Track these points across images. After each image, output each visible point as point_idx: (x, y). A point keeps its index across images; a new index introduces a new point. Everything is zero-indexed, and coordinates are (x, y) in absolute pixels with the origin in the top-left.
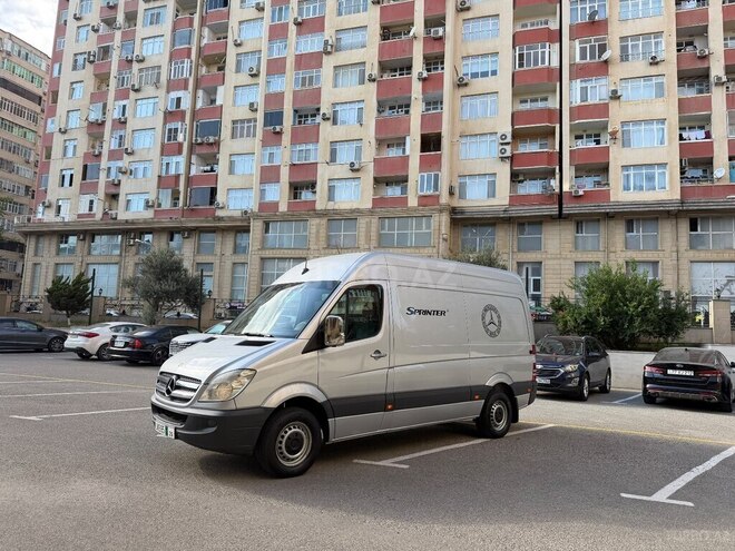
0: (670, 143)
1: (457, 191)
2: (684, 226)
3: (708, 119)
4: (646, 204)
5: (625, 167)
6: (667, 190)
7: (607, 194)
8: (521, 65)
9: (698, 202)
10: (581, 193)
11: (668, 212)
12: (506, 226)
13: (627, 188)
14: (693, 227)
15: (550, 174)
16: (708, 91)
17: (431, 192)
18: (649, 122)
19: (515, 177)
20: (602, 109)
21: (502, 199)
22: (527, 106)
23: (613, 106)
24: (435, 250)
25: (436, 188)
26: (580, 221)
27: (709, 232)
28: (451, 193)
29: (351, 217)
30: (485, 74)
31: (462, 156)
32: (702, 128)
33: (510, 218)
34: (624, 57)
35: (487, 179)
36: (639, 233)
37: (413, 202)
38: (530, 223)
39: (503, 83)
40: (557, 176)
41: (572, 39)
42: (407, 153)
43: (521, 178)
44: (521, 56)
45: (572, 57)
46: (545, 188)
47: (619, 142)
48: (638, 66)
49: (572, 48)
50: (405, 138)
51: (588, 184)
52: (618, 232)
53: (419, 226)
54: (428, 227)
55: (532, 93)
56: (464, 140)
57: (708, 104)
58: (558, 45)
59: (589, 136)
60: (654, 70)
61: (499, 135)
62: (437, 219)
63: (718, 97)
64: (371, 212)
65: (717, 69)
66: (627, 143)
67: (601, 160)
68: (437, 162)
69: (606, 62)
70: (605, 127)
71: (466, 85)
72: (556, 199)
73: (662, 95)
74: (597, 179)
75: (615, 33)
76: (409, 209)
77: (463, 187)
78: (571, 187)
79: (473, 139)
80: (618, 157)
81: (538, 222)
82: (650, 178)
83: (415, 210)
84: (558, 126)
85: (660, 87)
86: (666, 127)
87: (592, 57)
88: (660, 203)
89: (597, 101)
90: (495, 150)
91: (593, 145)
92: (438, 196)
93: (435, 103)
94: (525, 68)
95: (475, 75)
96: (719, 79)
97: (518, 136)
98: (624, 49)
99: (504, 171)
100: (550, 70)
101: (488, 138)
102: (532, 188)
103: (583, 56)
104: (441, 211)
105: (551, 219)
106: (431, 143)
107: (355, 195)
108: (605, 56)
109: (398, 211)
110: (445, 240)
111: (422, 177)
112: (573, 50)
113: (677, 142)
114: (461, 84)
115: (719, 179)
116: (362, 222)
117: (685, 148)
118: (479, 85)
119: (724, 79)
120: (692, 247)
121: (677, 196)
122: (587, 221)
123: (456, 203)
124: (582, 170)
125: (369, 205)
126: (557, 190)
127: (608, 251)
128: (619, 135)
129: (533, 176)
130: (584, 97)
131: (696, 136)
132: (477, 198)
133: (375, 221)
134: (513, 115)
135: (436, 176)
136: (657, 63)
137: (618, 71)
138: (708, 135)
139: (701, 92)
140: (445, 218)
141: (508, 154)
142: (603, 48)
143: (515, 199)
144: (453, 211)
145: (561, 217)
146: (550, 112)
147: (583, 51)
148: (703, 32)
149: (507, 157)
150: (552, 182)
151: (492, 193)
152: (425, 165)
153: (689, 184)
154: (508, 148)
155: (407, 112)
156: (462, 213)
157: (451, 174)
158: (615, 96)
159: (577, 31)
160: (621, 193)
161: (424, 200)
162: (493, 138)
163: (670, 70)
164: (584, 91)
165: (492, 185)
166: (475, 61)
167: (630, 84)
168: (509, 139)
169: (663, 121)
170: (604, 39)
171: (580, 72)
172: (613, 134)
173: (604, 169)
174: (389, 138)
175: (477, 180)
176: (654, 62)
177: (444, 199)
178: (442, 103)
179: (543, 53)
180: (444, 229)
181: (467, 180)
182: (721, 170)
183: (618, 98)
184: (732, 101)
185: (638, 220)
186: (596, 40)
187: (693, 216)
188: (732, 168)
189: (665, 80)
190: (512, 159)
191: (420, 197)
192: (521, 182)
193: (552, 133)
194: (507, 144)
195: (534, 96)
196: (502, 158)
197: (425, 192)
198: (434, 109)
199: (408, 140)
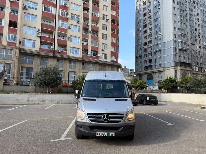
0: (80, 44)
1: (22, 42)
2: (82, 64)
3: (87, 40)
4: (75, 57)
5: (71, 47)
6: (79, 55)
7: (66, 53)
8: (45, 10)
9: (85, 59)
10: (60, 51)
11: (79, 60)
13: (71, 53)
14: (83, 65)
15: (52, 44)
16: (88, 33)
17: (13, 41)
18: (76, 37)
19: (41, 43)
20: (66, 30)
21: (37, 48)
22: (45, 23)
23: (69, 30)
24: (13, 62)
25: (14, 40)
26: (58, 59)
27: (85, 66)
28: (20, 43)
30: (33, 8)
31: (24, 32)
33: (39, 55)
34: (72, 19)
35: (33, 41)
36: (72, 64)
37: (4, 43)
38: (44, 57)
39: (39, 13)
40: (53, 45)
41: (59, 8)
42: (3, 25)
43: (42, 43)
44: (45, 7)
45: (59, 14)
46: (49, 48)
47: (69, 40)
48: (74, 22)
49: (59, 11)
50: (2, 19)
52: (68, 63)
53: (7, 52)
54: (11, 53)
55: (47, 19)
56: (25, 27)
57: (88, 37)
58: (55, 8)
59: (61, 36)
60: (78, 25)
61: (37, 29)
62: (15, 51)
63: (90, 35)
65: (90, 29)
66: (71, 41)
67: (65, 44)
68: (15, 32)
69: (67, 18)
70: (66, 35)
71: (27, 9)
72: (53, 52)
73: (79, 31)
74: (63, 48)
75: (70, 12)
76: (3, 45)
77: (24, 42)
78: (57, 49)
79: (28, 28)
80: (69, 44)
81: (47, 57)
82: (76, 51)
83: (5, 46)
84: (54, 31)
85: (79, 29)
86: (80, 39)
87: (64, 16)
88: (77, 58)
89: (65, 28)
90: (36, 33)
91: (63, 39)
92: (15, 43)
93: (14, 11)
94: (46, 11)
95: (30, 7)
96: (90, 32)
97: (43, 31)
98: (72, 17)
99: (38, 41)
100: (53, 15)
101: (34, 29)
102: (45, 47)
103: (62, 15)
104: (16, 49)
105: (51, 57)
106: (13, 24)
110: (17, 59)
111: (9, 36)
113: (82, 44)
114: (25, 8)
115: (89, 54)
117: (83, 45)
118: (31, 11)
119: (91, 32)
120: (83, 69)
121: (81, 57)
122: (60, 59)
123: (21, 47)
124: (60, 45)
126: (53, 49)
127: (65, 68)
128: (70, 39)
129: (46, 44)
130: (62, 26)
131: (85, 43)
132: (28, 46)
134: (41, 24)
135: (15, 37)
136: (79, 23)
137: (70, 22)
138: (87, 44)
139: (86, 33)
140: (18, 51)
141: (40, 35)
142: (67, 14)
143: (41, 49)
144: (20, 49)
145: (53, 57)
146: (52, 27)
147: (62, 13)
148: (88, 19)
149: (39, 37)
150: (52, 47)
151: (34, 46)
152: (10, 31)
153: (83, 54)
154: (40, 34)
155: (2, 10)
156: (24, 50)
157: (20, 37)
158: (69, 28)
159: (61, 7)
161: (9, 43)
162: (35, 29)
163: (81, 26)
164: (62, 24)
165: (34, 44)
166: (30, 3)
167: (72, 26)
168: (40, 31)
169: (79, 38)
170: (67, 12)
171: (61, 18)
172: (68, 38)
173: (65, 46)
175: (29, 41)
176: (78, 23)
177: (17, 45)
178: (18, 12)
179: (51, 9)
180: (17, 55)
181: (25, 40)
182: (89, 53)
183: (70, 29)
184: (92, 37)
185: (72, 61)
186: (65, 12)
187: (83, 62)
188: (91, 52)
189: (80, 28)
190: (41, 37)
191: (8, 42)
192: (42, 44)
193: (52, 33)
194: (40, 32)
195: (47, 21)
196: (38, 36)
197: (10, 41)
198: (13, 13)
199: (3, 21)
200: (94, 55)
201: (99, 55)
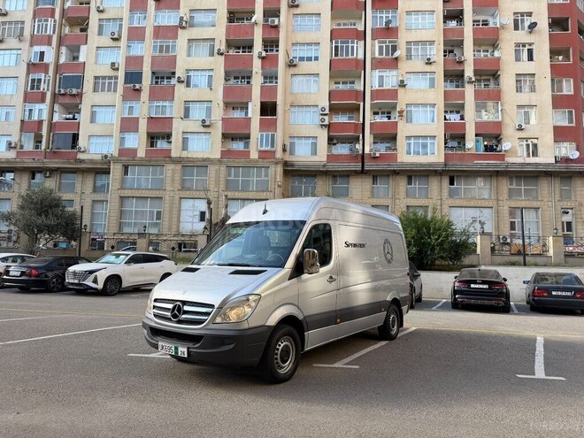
0: (438, 122)
1: (288, 148)
2: (446, 181)
3: (462, 106)
4: (421, 165)
5: (408, 138)
6: (435, 155)
7: (395, 157)
8: (336, 55)
9: (456, 165)
10: (378, 155)
11: (436, 171)
12: (324, 177)
13: (409, 153)
14: (452, 183)
15: (357, 139)
16: (463, 86)
17: (269, 148)
18: (425, 105)
19: (331, 141)
20: (393, 94)
21: (321, 157)
22: (341, 87)
23: (401, 92)
24: (271, 194)
25: (273, 145)
26: (376, 176)
27: (460, 186)
28: (284, 150)
29: (203, 164)
30: (309, 59)
31: (292, 121)
32: (458, 112)
33: (327, 171)
34: (409, 57)
35: (311, 141)
36: (416, 185)
37: (254, 155)
38: (341, 176)
39: (323, 67)
40: (361, 142)
41: (373, 39)
42: (250, 115)
43: (335, 142)
44: (336, 47)
45: (373, 52)
46: (351, 150)
47: (404, 119)
48: (418, 64)
49: (373, 46)
50: (247, 103)
51: (382, 149)
52: (402, 183)
53: (259, 175)
54: (266, 175)
55: (343, 77)
56: (293, 109)
57: (462, 96)
58: (363, 42)
59: (383, 113)
60: (428, 68)
61: (320, 107)
62: (273, 169)
63: (469, 91)
64: (220, 161)
65: (469, 72)
66: (409, 120)
67: (391, 131)
68: (273, 125)
69: (396, 59)
70: (394, 107)
71: (295, 66)
72: (360, 159)
73: (433, 87)
74: (388, 145)
75: (403, 38)
76: (251, 161)
77: (292, 145)
78: (371, 150)
79: (300, 109)
80: (403, 130)
81: (347, 175)
82: (425, 146)
83: (256, 161)
84: (362, 104)
85: (432, 80)
86: (436, 110)
87: (387, 54)
88: (430, 165)
89: (390, 87)
90: (317, 119)
91: (386, 120)
92: (274, 152)
93: (271, 78)
94: (339, 57)
95: (302, 59)
96: (470, 78)
97: (334, 109)
98: (409, 50)
99: (323, 136)
100: (357, 61)
101: (312, 109)
102: (342, 149)
103: (381, 53)
104: (277, 163)
105: (356, 173)
106: (268, 109)
107: (206, 146)
108: (396, 55)
109: (242, 162)
110: (279, 186)
111: (262, 135)
112: (374, 48)
113: (443, 121)
114: (291, 65)
115: (469, 149)
116: (212, 169)
117: (448, 126)
118: (305, 67)
119: (474, 79)
120: (451, 196)
121: (442, 160)
122: (380, 176)
123: (288, 158)
124: (378, 138)
125: (218, 156)
126: (361, 152)
127: (394, 198)
128: (405, 114)
129: (343, 140)
130: (381, 84)
131: (454, 118)
132: (303, 155)
133: (223, 169)
134: (330, 93)
135: (273, 136)
136: (430, 63)
137: (404, 66)
138: (462, 118)
139: (457, 86)
140: (280, 169)
141: (326, 123)
142: (394, 49)
143: (331, 157)
144: (286, 164)
145: (363, 172)
146: (357, 92)
147: (381, 48)
148: (460, 44)
149: (325, 126)
150: (357, 146)
151: (314, 152)
152: (264, 126)
153: (450, 152)
154: (326, 118)
155: (248, 83)
156: (292, 166)
157: (284, 135)
158: (402, 85)
159: (378, 33)
160: (406, 156)
161: (263, 154)
162: (315, 109)
163: (439, 69)
164: (381, 78)
165: (314, 146)
166: (302, 48)
167: (412, 76)
168: (327, 111)
169: (434, 105)
170: (395, 42)
171: (379, 64)
172: (401, 113)
173: (393, 138)
174: (235, 102)
175: (303, 141)
176: (428, 63)
177: (279, 155)
178: (276, 78)
179: (353, 47)
180: (279, 177)
181: (296, 141)
182: (470, 143)
183: (405, 86)
184: (478, 95)
185: (415, 176)
186: (390, 42)
187: (451, 175)
188: (477, 141)
189: (435, 76)
190: (329, 126)
191: (260, 151)
192: (334, 144)
193: (358, 109)
194: (326, 115)
195: (344, 80)
196: (322, 125)
197: (264, 148)
198: (270, 82)
199: (250, 105)
200: (487, 148)
201: (506, 146)
